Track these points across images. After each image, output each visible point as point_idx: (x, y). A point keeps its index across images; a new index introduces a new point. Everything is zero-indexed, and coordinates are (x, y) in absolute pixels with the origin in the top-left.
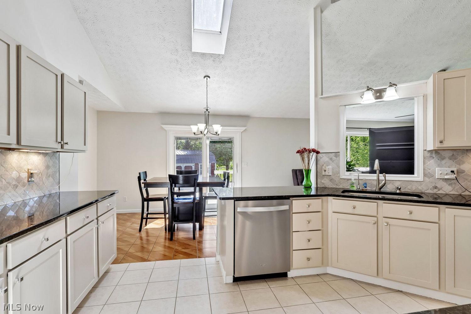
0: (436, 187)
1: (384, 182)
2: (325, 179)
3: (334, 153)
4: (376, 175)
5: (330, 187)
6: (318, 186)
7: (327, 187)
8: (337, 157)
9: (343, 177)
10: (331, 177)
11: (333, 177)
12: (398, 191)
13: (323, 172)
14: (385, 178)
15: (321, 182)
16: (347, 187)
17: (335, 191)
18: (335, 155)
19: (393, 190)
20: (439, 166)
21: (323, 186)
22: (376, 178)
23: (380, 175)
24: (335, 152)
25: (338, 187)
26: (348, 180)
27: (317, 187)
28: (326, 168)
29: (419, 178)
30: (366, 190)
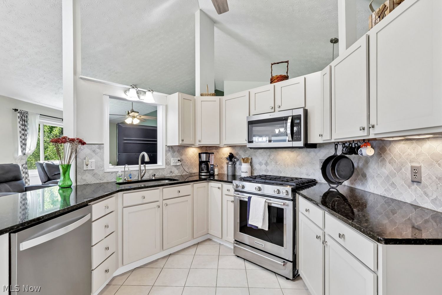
0: (171, 172)
1: (144, 172)
2: (87, 174)
3: (98, 145)
4: (138, 166)
5: (93, 183)
6: (77, 184)
7: (90, 183)
8: (101, 150)
9: (107, 170)
10: (94, 171)
11: (96, 171)
12: (153, 178)
13: (85, 166)
14: (145, 168)
15: (82, 178)
16: (111, 180)
17: (99, 186)
18: (99, 147)
19: (148, 178)
20: (173, 157)
21: (83, 184)
22: (138, 168)
23: (142, 165)
24: (99, 143)
25: (101, 182)
26: (112, 173)
27: (76, 186)
28: (88, 161)
29: (163, 166)
30: (131, 180)
